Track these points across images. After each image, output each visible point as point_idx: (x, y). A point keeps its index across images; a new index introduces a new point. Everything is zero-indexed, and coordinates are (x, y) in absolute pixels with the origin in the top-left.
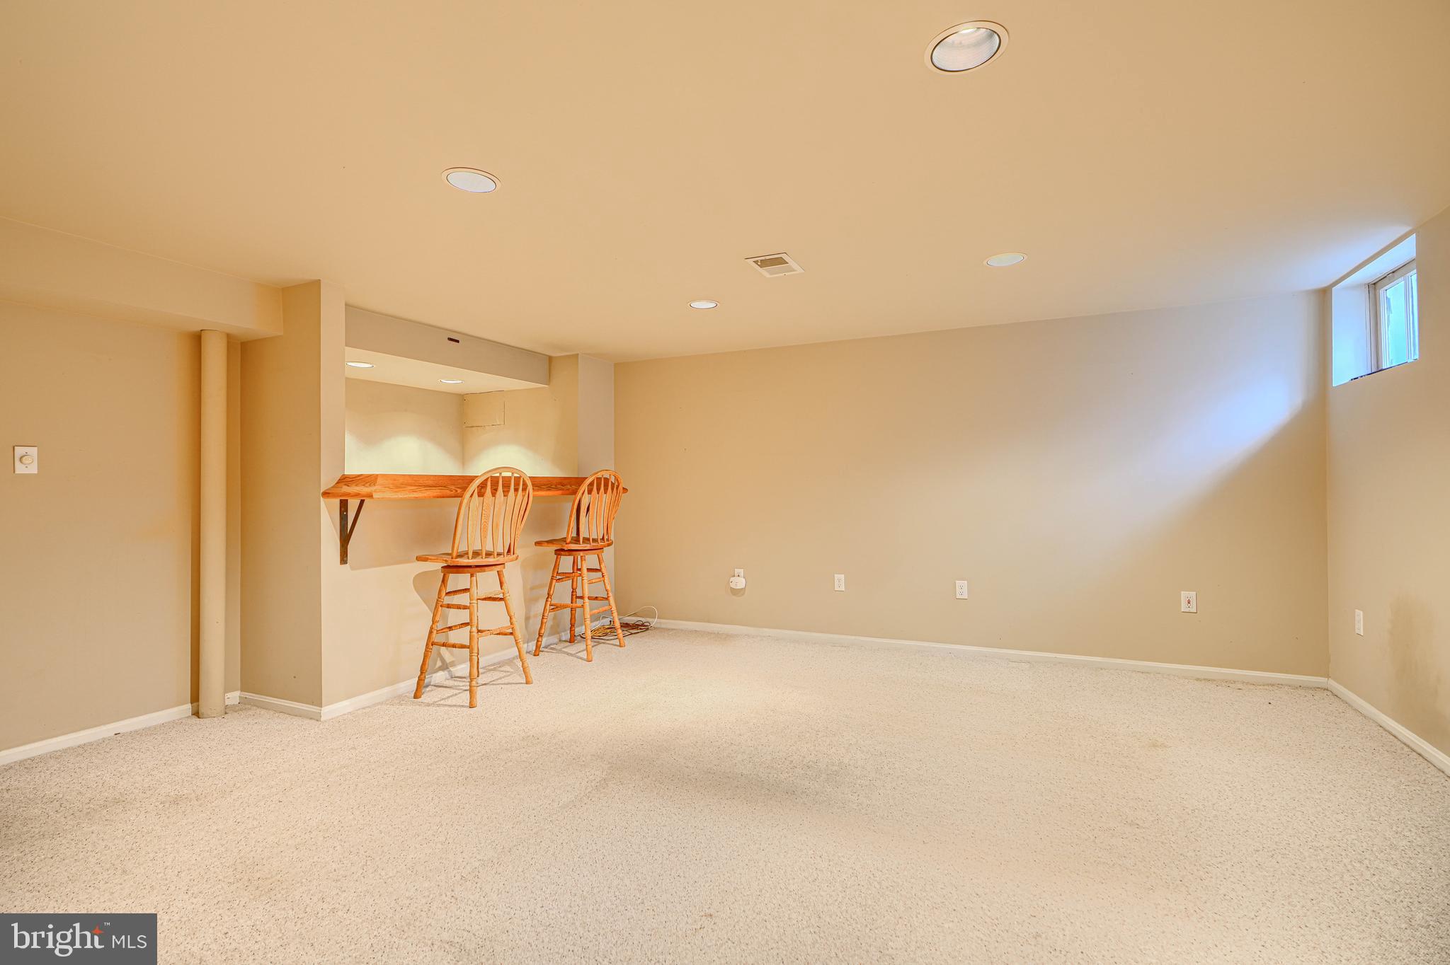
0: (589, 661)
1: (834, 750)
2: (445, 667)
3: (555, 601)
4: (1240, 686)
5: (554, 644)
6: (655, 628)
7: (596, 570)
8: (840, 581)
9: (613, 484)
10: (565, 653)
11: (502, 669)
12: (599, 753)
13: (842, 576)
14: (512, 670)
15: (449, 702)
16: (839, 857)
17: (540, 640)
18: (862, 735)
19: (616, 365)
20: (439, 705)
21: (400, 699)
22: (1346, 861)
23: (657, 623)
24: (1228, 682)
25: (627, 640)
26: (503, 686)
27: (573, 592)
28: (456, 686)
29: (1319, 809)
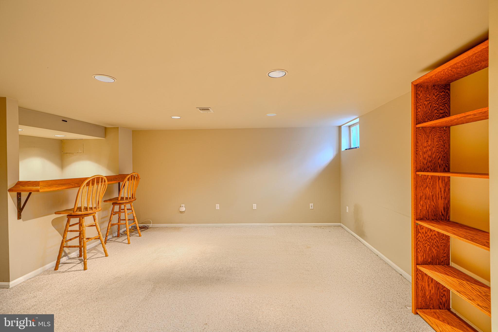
0: (129, 243)
1: (226, 263)
2: (66, 255)
3: (112, 223)
4: (323, 227)
5: (111, 239)
6: (151, 228)
7: (129, 209)
8: (218, 206)
9: (136, 178)
10: (117, 242)
11: (92, 252)
12: (147, 279)
13: (218, 205)
14: (97, 252)
15: (73, 269)
16: (238, 297)
17: (107, 238)
18: (234, 257)
19: (132, 131)
20: (69, 272)
21: (47, 272)
22: (350, 270)
23: (152, 225)
24: (321, 227)
25: (142, 233)
26: (96, 259)
27: (119, 218)
28: (73, 262)
29: (343, 258)
